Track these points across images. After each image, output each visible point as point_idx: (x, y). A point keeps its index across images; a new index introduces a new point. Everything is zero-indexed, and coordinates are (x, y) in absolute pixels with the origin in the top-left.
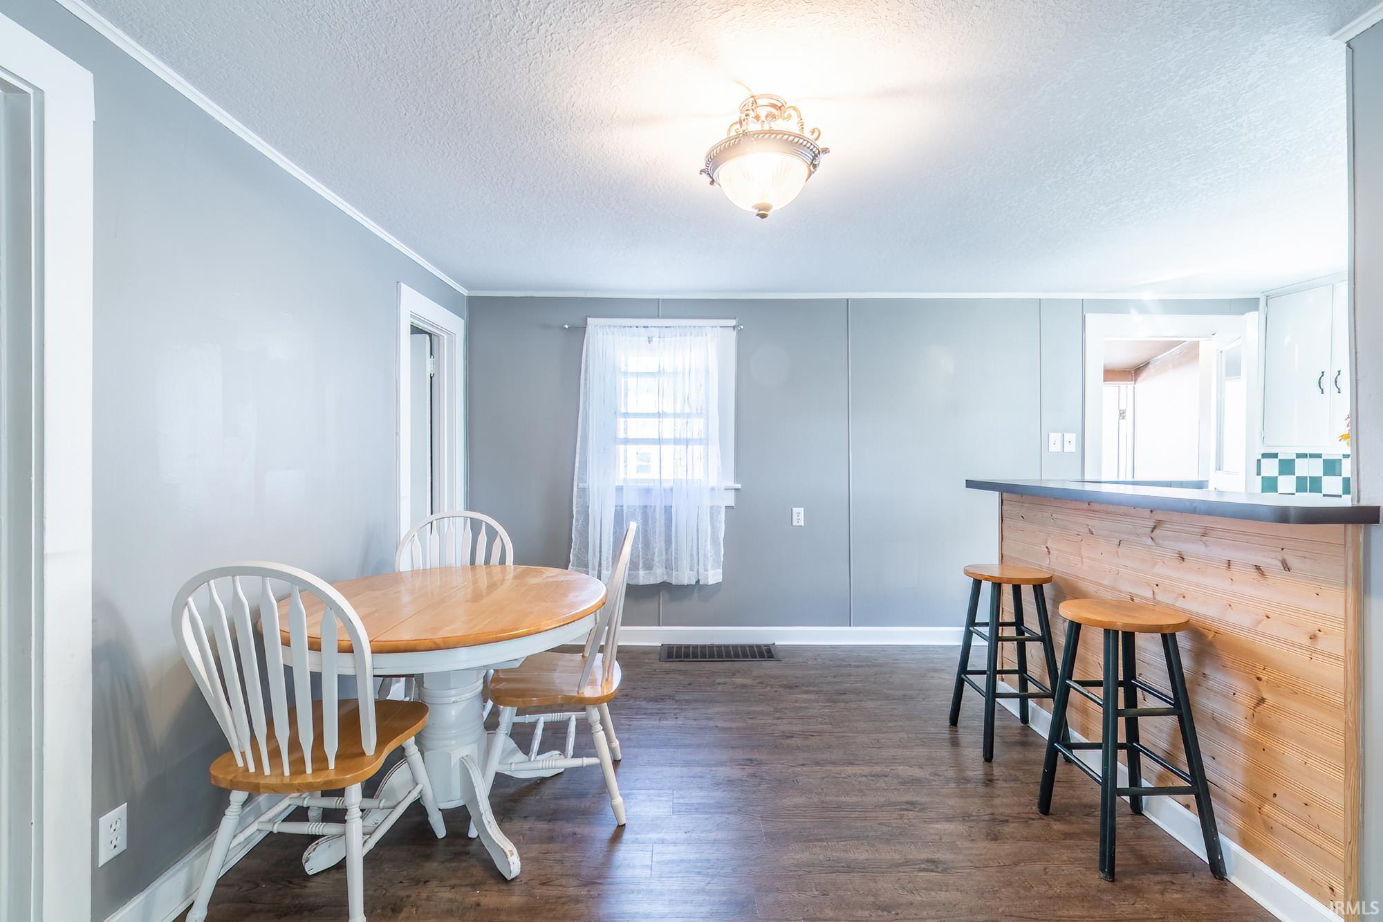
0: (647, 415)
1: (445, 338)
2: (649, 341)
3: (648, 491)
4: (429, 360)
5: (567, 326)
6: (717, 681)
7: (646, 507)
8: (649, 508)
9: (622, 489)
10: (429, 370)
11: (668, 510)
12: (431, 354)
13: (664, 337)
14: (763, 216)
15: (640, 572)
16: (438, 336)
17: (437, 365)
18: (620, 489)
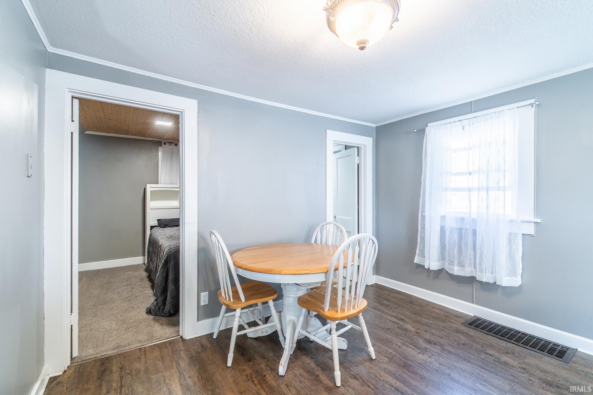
0: (461, 174)
1: (363, 147)
2: (463, 129)
3: (463, 219)
4: (357, 158)
5: (415, 131)
6: (488, 351)
7: (461, 229)
8: (463, 229)
9: (445, 217)
10: (357, 162)
11: (474, 232)
12: (358, 155)
13: (473, 124)
14: (362, 48)
15: (455, 267)
16: (360, 147)
17: (360, 160)
18: (443, 218)
